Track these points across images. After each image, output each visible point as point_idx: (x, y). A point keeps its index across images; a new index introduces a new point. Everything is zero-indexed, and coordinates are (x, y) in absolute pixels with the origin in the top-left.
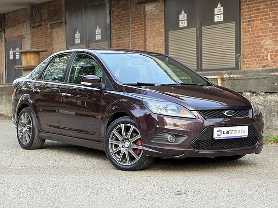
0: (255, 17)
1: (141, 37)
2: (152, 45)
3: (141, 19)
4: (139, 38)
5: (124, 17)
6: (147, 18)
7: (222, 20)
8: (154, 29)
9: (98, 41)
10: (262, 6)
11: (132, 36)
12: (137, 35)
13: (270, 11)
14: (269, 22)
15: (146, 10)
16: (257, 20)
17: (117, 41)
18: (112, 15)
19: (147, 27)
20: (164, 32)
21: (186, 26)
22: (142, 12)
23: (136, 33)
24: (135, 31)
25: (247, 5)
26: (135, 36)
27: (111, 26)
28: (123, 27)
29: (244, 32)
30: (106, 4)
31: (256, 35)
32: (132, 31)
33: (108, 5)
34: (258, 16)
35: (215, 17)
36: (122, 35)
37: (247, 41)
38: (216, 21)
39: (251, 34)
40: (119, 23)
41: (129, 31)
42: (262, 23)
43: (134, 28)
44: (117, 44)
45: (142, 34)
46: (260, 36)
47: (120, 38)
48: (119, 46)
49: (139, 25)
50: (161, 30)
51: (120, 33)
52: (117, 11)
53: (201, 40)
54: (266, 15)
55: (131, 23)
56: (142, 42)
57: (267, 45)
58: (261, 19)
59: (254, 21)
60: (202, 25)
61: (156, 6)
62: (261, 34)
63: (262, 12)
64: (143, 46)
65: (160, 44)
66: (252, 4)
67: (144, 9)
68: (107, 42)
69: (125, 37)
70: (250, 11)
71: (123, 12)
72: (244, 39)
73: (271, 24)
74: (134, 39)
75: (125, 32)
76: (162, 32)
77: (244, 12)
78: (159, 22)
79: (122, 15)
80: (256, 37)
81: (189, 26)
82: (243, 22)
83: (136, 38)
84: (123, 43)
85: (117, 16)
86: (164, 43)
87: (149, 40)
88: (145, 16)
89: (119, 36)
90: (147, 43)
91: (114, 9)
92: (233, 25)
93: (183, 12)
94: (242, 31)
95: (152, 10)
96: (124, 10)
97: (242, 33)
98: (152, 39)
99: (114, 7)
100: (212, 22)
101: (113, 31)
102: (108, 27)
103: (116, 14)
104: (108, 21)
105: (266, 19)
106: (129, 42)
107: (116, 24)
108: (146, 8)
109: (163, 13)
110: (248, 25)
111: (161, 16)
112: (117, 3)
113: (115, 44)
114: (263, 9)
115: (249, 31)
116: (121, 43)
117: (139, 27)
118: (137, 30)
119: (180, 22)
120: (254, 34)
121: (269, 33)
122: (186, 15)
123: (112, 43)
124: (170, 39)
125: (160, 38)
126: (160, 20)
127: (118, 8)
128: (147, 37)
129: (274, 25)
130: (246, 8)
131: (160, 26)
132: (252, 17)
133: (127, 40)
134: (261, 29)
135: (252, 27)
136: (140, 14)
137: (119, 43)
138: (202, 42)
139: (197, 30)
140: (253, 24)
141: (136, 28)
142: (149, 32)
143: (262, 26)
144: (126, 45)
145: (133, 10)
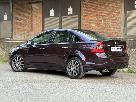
0: (88, 13)
1: (30, 20)
2: (36, 24)
3: (30, 11)
4: (28, 20)
5: (21, 9)
6: (33, 11)
7: (72, 14)
8: (37, 16)
9: (6, 20)
10: (91, 9)
11: (25, 19)
12: (28, 19)
13: (95, 11)
14: (94, 16)
15: (33, 7)
16: (89, 15)
17: (17, 21)
18: (13, 8)
19: (33, 15)
20: (42, 18)
21: (54, 15)
22: (31, 8)
23: (27, 18)
24: (26, 16)
25: (84, 8)
26: (26, 19)
27: (13, 13)
28: (20, 14)
29: (83, 20)
30: (11, 2)
31: (88, 22)
32: (25, 17)
33: (11, 3)
34: (89, 13)
35: (69, 12)
36: (19, 18)
37: (84, 24)
38: (69, 14)
39: (86, 21)
40: (18, 12)
41: (23, 17)
42: (91, 16)
43: (26, 15)
44: (16, 22)
45: (30, 18)
46: (90, 22)
47: (18, 20)
48: (18, 23)
49: (28, 14)
50: (41, 17)
51: (19, 17)
52: (17, 6)
53: (62, 22)
54: (93, 13)
55: (25, 13)
56: (30, 22)
57: (93, 26)
58: (91, 15)
59: (87, 15)
60: (62, 16)
61: (38, 5)
62: (90, 21)
63: (91, 12)
64: (31, 25)
65: (40, 23)
66: (86, 8)
67: (32, 6)
68: (11, 21)
69: (21, 19)
70: (85, 11)
71: (20, 7)
72: (82, 23)
73: (95, 17)
74: (26, 20)
75: (21, 17)
76: (41, 18)
77: (83, 11)
78: (40, 13)
79: (19, 8)
80: (88, 23)
81: (55, 16)
82: (82, 16)
83: (27, 20)
84: (20, 22)
85: (16, 9)
86: (42, 23)
87: (34, 21)
88: (32, 10)
89: (18, 18)
90: (33, 23)
91: (15, 5)
92: (77, 16)
93: (52, 9)
94: (81, 19)
95: (36, 7)
96: (20, 6)
97: (82, 21)
98: (35, 21)
99: (15, 4)
100: (67, 15)
101: (14, 16)
102: (11, 14)
103: (16, 7)
104: (11, 11)
105: (93, 15)
106: (23, 22)
107: (16, 12)
108: (33, 6)
109: (42, 9)
110: (85, 17)
111: (40, 10)
112: (17, 2)
113: (15, 22)
114: (92, 10)
115: (85, 20)
116: (19, 22)
117: (29, 15)
118: (28, 16)
119: (51, 14)
120: (87, 21)
121: (94, 21)
122: (54, 10)
123: (14, 22)
124: (45, 21)
125: (40, 21)
126: (40, 12)
127: (17, 5)
128: (33, 20)
129: (96, 17)
130: (84, 9)
131: (40, 15)
132: (86, 14)
133: (22, 21)
134: (90, 19)
135: (86, 18)
136: (29, 8)
137: (17, 22)
138: (62, 23)
139: (59, 18)
140: (87, 17)
141: (27, 15)
142: (34, 18)
143: (91, 18)
144: (22, 23)
145: (26, 6)
